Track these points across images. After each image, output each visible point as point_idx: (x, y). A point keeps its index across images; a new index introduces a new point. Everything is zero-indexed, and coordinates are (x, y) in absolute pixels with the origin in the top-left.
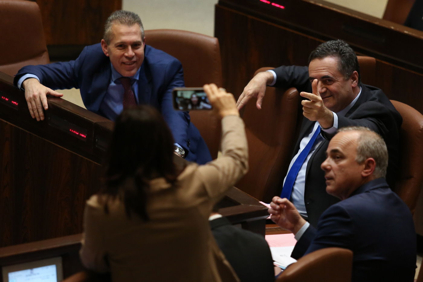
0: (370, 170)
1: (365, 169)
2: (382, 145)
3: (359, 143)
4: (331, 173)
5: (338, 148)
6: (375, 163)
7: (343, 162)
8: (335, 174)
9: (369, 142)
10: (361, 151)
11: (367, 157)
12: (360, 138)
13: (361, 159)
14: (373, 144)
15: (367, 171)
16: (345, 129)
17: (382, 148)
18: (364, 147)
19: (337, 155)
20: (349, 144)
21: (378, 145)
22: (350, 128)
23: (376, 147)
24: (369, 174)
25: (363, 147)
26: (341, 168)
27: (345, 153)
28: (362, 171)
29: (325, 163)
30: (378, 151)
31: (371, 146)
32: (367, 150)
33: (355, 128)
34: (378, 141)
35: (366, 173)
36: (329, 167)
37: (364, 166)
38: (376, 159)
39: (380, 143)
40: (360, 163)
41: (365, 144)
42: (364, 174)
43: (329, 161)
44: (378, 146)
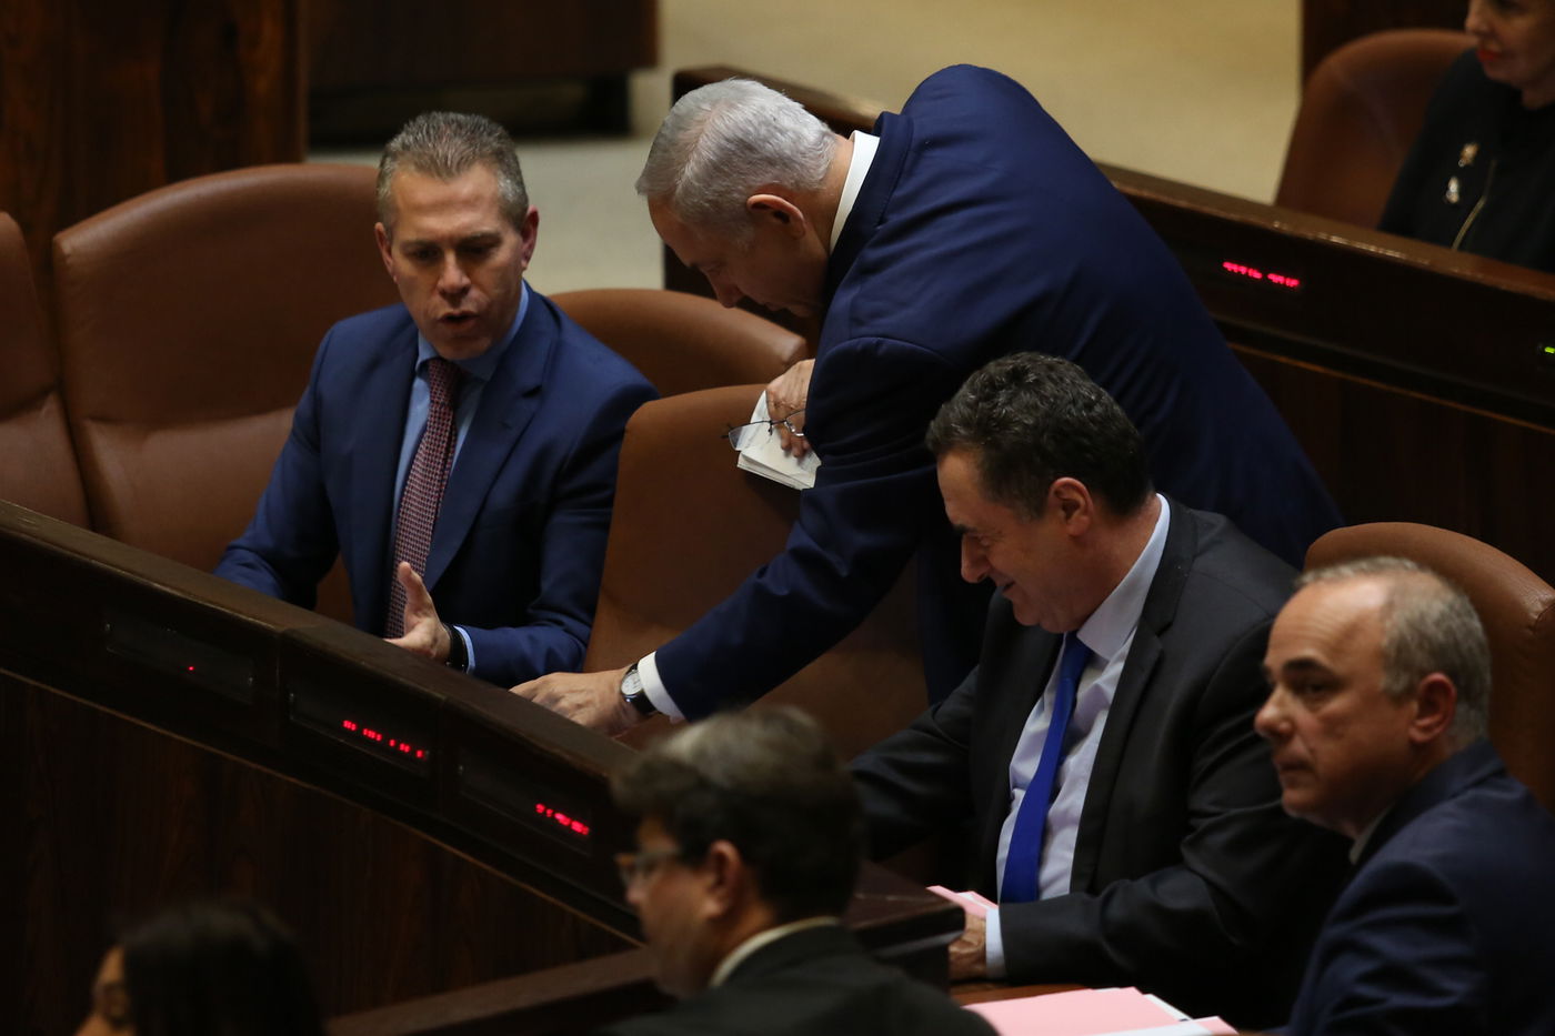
0: (1437, 718)
1: (1421, 716)
2: (1466, 619)
3: (1388, 624)
4: (1298, 747)
5: (1309, 652)
6: (1454, 690)
7: (1337, 704)
8: (1312, 751)
9: (1422, 617)
10: (1399, 657)
11: (1424, 673)
12: (1389, 607)
13: (1400, 685)
14: (1437, 623)
15: (1426, 722)
16: (1328, 574)
17: (1470, 633)
18: (1409, 638)
19: (1310, 680)
20: (1351, 631)
21: (1455, 623)
22: (1346, 570)
23: (1449, 632)
24: (1437, 731)
25: (1402, 638)
26: (1332, 726)
27: (1339, 668)
28: (1412, 723)
29: (1269, 712)
30: (1457, 644)
31: (1431, 630)
32: (1420, 646)
33: (1364, 565)
34: (1451, 607)
35: (1426, 729)
36: (1284, 726)
37: (1414, 706)
38: (1452, 674)
39: (1459, 615)
40: (1398, 700)
41: (1411, 624)
42: (1419, 736)
43: (1281, 704)
44: (1454, 626)
